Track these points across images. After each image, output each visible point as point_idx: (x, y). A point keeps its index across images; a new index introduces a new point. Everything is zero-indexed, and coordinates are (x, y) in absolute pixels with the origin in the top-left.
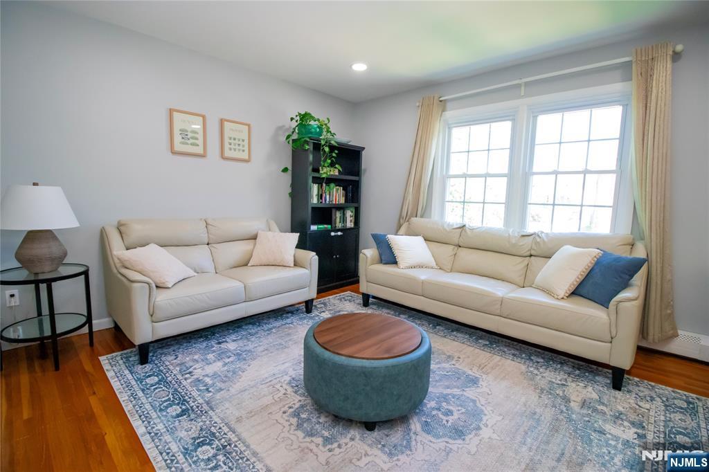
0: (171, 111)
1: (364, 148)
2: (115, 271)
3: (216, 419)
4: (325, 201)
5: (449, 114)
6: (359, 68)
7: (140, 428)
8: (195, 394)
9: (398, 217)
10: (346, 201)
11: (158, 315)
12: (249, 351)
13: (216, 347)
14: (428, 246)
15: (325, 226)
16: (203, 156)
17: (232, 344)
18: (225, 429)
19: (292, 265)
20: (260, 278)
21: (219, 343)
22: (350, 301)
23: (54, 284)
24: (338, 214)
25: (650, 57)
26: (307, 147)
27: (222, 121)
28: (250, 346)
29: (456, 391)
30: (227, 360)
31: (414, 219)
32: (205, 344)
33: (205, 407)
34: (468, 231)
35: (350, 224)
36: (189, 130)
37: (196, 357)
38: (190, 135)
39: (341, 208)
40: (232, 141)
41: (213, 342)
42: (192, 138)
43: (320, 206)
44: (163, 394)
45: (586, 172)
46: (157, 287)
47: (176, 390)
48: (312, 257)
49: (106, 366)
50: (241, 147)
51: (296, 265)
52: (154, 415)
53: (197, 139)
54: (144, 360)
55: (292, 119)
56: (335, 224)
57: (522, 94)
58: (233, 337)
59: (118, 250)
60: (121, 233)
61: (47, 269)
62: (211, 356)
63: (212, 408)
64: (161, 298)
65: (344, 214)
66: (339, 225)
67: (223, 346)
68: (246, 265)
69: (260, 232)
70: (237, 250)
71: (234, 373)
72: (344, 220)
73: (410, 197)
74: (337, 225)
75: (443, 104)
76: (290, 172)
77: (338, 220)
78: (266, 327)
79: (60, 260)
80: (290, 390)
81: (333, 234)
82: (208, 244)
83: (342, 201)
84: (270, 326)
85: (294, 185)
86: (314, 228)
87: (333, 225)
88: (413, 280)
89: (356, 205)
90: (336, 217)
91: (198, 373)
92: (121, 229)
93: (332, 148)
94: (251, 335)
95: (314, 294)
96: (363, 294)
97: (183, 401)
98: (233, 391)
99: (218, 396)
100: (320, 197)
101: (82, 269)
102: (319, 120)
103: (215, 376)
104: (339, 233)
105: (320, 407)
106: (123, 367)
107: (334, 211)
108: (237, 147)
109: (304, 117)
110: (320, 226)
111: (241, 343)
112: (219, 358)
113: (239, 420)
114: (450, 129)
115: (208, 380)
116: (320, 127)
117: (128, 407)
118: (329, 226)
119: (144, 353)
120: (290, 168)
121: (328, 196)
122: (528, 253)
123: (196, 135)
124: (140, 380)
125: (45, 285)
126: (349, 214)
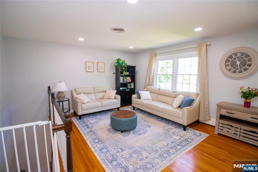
0: (86, 62)
1: (136, 66)
2: (74, 100)
3: (93, 129)
4: (125, 81)
5: (157, 57)
6: (131, 47)
7: (79, 129)
8: (90, 125)
9: (144, 86)
10: (132, 81)
11: (83, 109)
12: (102, 118)
13: (95, 117)
14: (150, 94)
15: (125, 88)
16: (93, 72)
17: (98, 117)
18: (95, 130)
19: (114, 98)
20: (106, 102)
21: (96, 116)
22: (130, 108)
23: (63, 102)
24: (129, 85)
25: (201, 46)
26: (119, 68)
27: (97, 63)
28: (102, 117)
29: (144, 128)
30: (97, 120)
31: (148, 86)
32: (93, 116)
33: (91, 127)
34: (160, 90)
35: (132, 87)
36: (90, 66)
37: (91, 119)
38: (90, 67)
39: (130, 83)
40: (100, 67)
41: (95, 116)
42: (91, 68)
43: (124, 83)
44: (84, 124)
45: (190, 75)
46: (83, 103)
47: (86, 124)
48: (119, 97)
49: (73, 119)
50: (102, 69)
51: (115, 98)
52: (82, 128)
53: (92, 68)
54: (80, 119)
55: (115, 60)
56: (128, 87)
57: (174, 53)
58: (99, 115)
59: (75, 95)
60: (75, 91)
61: (62, 99)
62: (94, 119)
63: (92, 127)
64: (84, 106)
65: (131, 84)
66: (129, 87)
67: (97, 117)
68: (103, 98)
69: (107, 90)
70: (101, 95)
71: (98, 122)
72: (131, 86)
73: (147, 80)
74: (129, 88)
75: (156, 55)
76: (115, 74)
77: (129, 86)
78: (107, 114)
79: (64, 97)
80: (108, 125)
81: (127, 90)
82: (94, 93)
83: (130, 81)
84: (108, 113)
85: (116, 77)
86: (121, 89)
87: (127, 88)
88: (143, 103)
89: (134, 82)
90: (128, 86)
91: (91, 121)
92: (75, 90)
93: (125, 68)
94: (103, 115)
95: (119, 106)
96: (133, 107)
97: (87, 126)
98: (97, 125)
99: (94, 126)
100: (123, 80)
101: (68, 99)
102: (122, 60)
103: (94, 122)
104: (129, 90)
105: (113, 128)
106: (76, 120)
107: (127, 84)
108: (101, 69)
109: (118, 60)
110: (123, 88)
111: (101, 117)
112: (95, 119)
113: (97, 129)
114: (158, 61)
115: (93, 123)
116: (123, 62)
117: (77, 126)
118: (126, 88)
119: (80, 117)
120: (115, 72)
121: (126, 80)
122: (174, 97)
123: (91, 67)
124: (79, 122)
125: (62, 102)
126: (132, 84)
